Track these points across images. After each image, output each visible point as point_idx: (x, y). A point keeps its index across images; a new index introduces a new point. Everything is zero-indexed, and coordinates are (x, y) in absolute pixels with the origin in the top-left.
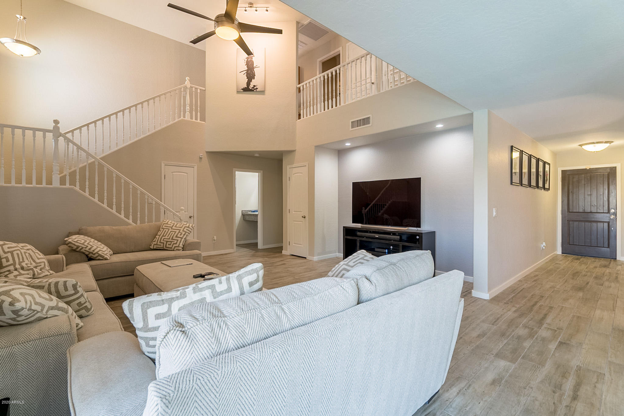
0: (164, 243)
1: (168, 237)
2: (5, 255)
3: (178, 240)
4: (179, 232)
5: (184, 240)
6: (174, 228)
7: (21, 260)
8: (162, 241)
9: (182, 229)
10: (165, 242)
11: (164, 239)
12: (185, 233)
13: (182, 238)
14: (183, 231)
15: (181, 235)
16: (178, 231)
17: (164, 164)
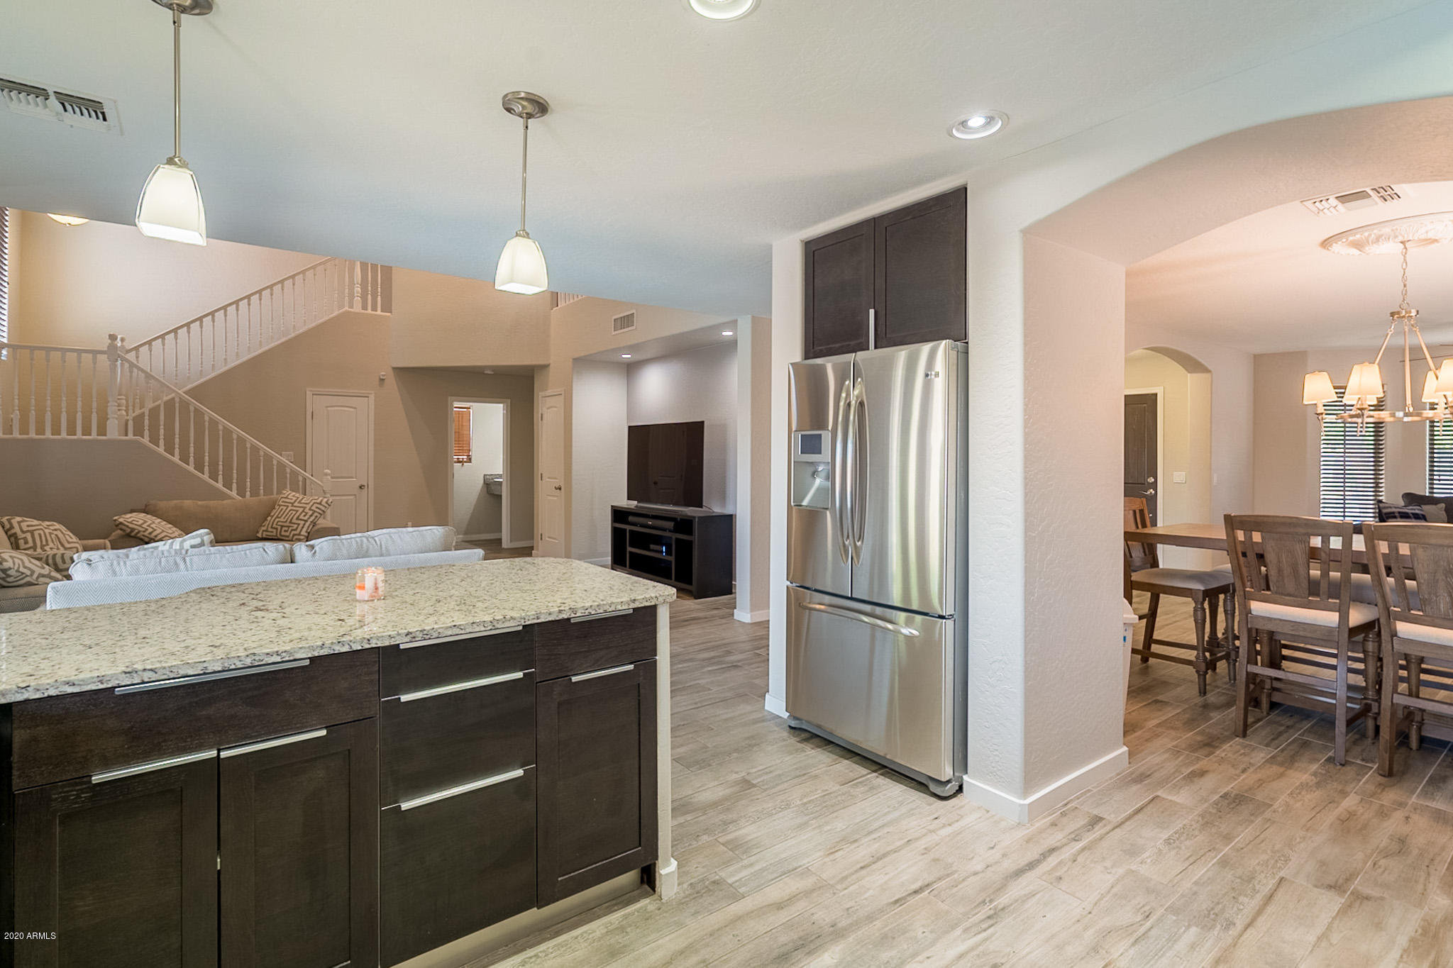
0: (277, 529)
1: (284, 518)
2: (24, 536)
3: (299, 524)
4: (303, 511)
5: (310, 525)
6: (296, 504)
7: (44, 543)
8: (274, 526)
9: (308, 507)
10: (279, 528)
11: (278, 522)
12: (313, 513)
13: (306, 521)
14: (310, 509)
15: (305, 516)
16: (301, 510)
17: (311, 393)
